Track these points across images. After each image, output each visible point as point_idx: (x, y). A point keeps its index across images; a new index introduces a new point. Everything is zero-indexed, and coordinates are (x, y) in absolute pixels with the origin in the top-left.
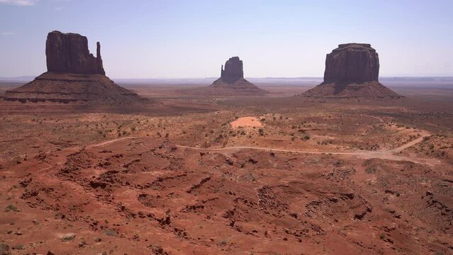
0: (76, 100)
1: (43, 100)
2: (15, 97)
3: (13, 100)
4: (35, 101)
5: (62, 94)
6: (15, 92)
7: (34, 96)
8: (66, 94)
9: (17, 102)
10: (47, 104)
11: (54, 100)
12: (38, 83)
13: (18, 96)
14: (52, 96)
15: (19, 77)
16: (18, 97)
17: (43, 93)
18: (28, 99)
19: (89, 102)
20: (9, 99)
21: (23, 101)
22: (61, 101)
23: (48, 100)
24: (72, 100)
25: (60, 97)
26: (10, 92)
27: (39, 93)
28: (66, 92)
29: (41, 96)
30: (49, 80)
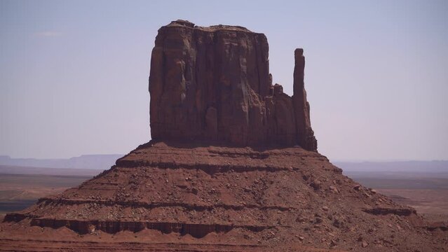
0: (227, 229)
1: (136, 228)
2: (60, 216)
3: (56, 224)
4: (113, 228)
5: (188, 208)
6: (62, 202)
7: (109, 215)
8: (200, 209)
9: (65, 233)
10: (147, 240)
11: (164, 228)
12: (123, 176)
13: (69, 214)
14: (161, 215)
15: (74, 159)
16: (69, 217)
17: (135, 205)
18: (96, 223)
19: (265, 232)
20: (44, 223)
21: (80, 227)
22: (184, 229)
23: (151, 226)
24: (218, 228)
25: (184, 218)
26: (48, 201)
27: (124, 205)
28: (200, 203)
29: (130, 215)
30: (153, 165)
